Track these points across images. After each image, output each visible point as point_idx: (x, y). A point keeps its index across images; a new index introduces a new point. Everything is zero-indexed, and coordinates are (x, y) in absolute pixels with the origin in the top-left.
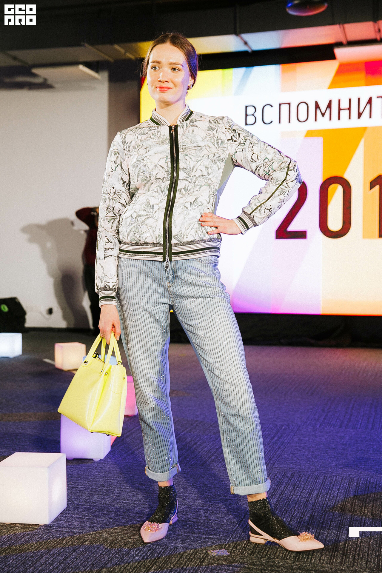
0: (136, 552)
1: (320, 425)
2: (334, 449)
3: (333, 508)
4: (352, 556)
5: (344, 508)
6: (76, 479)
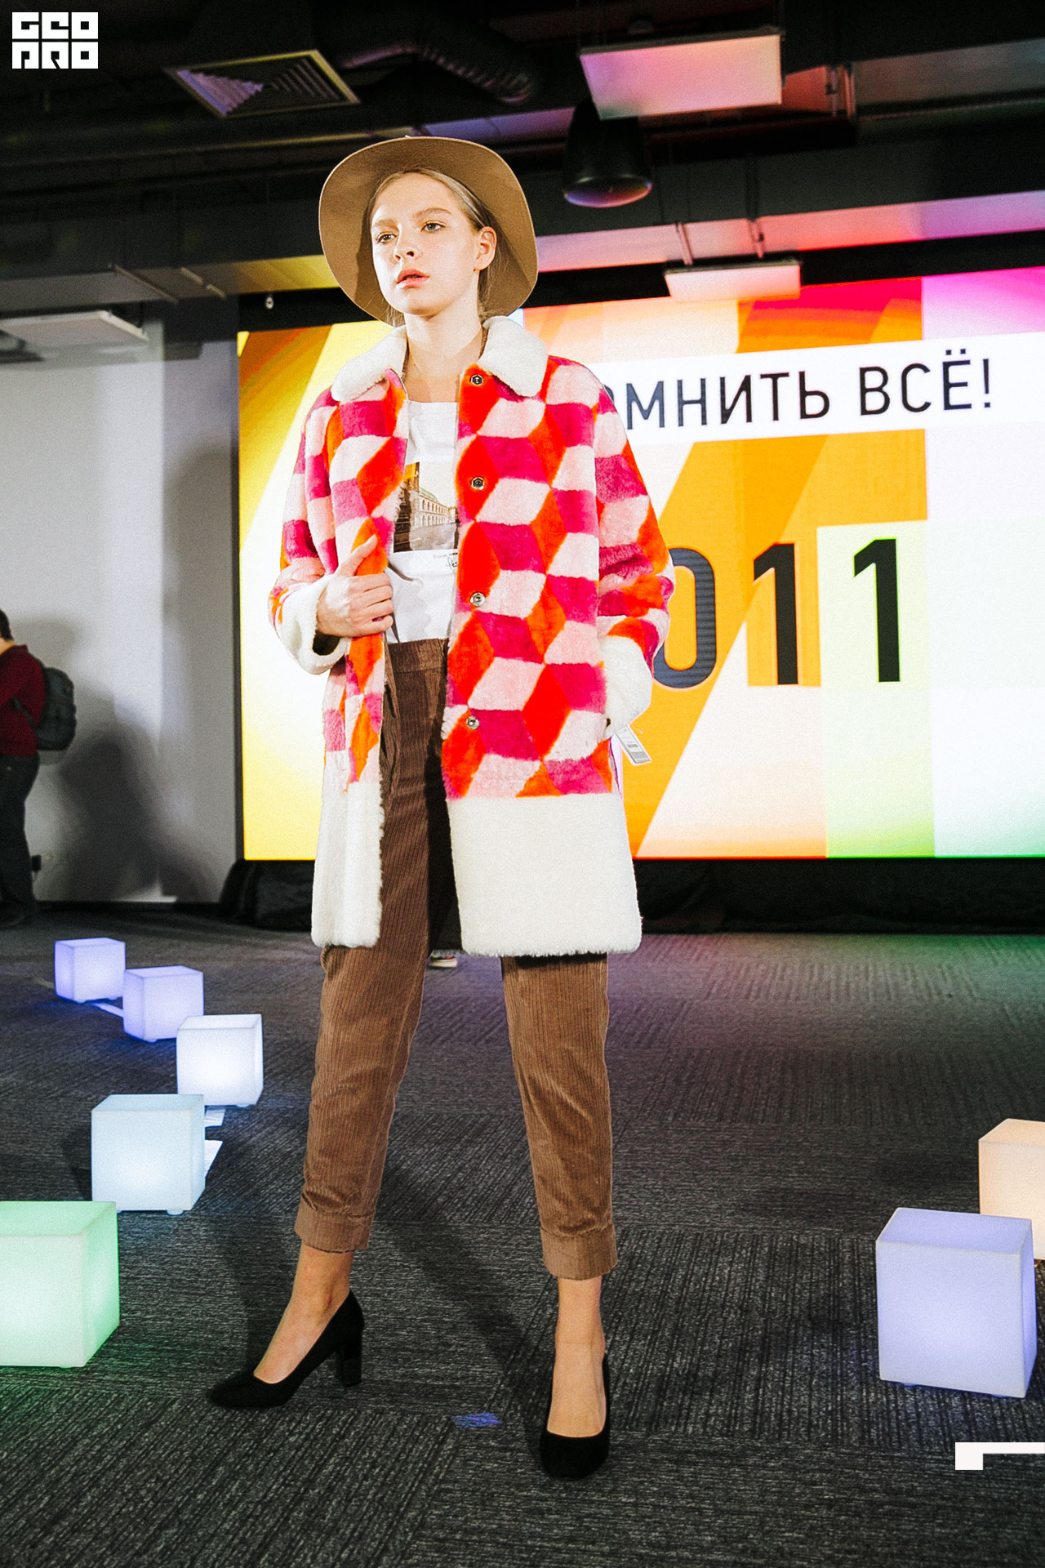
0: (288, 1426)
1: (676, 1116)
2: (712, 1170)
3: (723, 1306)
4: (775, 1416)
5: (747, 1306)
6: (132, 1259)
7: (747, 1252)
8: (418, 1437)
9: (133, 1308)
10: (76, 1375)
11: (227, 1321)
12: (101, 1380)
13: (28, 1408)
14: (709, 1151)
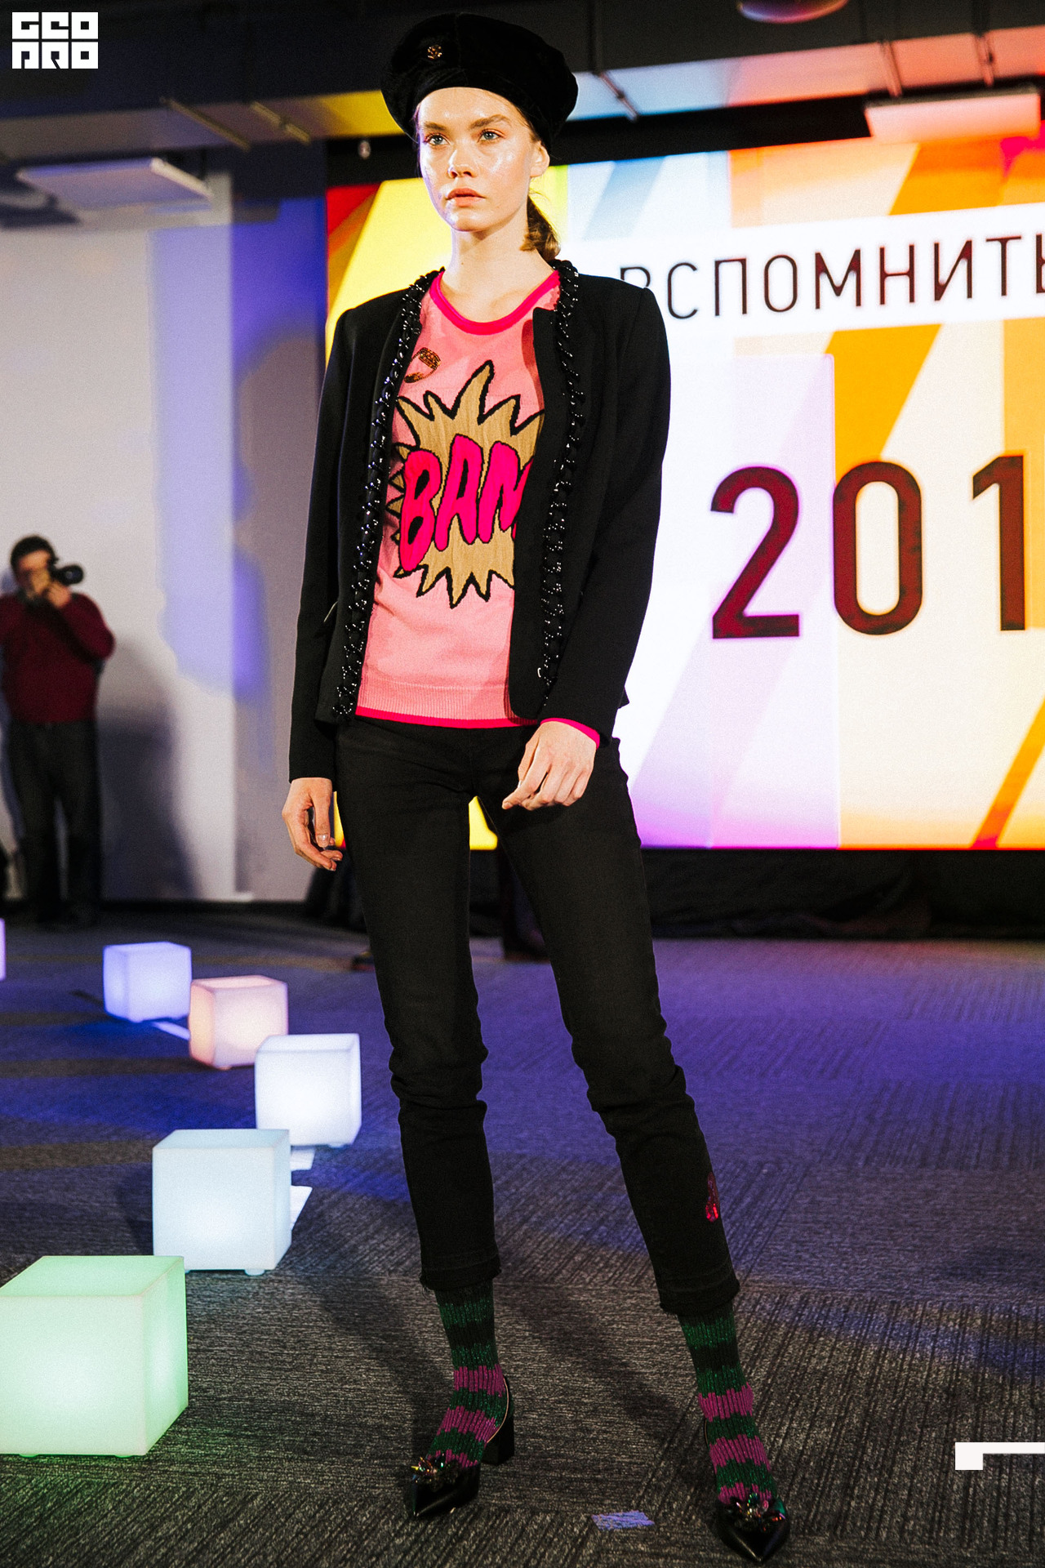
2: (911, 1225)
5: (954, 1389)
6: (203, 1327)
7: (955, 1324)
8: (552, 1540)
9: (205, 1385)
10: (135, 1465)
11: (319, 1400)
12: (167, 1471)
13: (78, 1504)
14: (909, 1203)
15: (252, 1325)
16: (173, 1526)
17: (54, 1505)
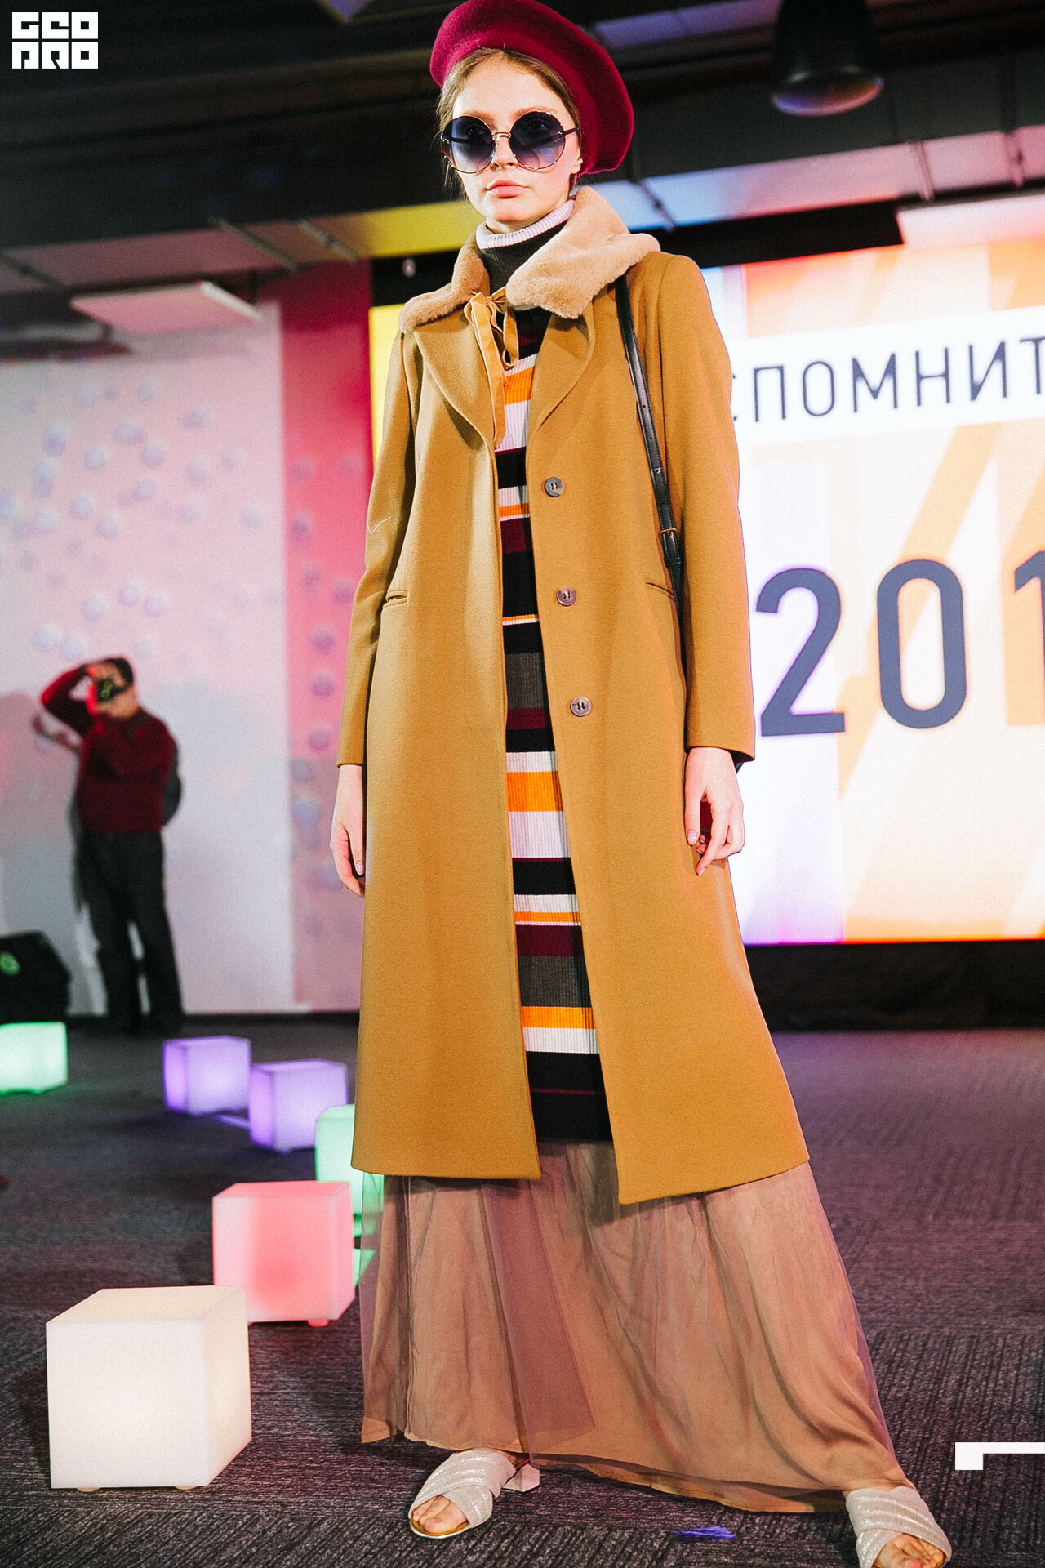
1: (937, 1215)
2: (987, 1269)
3: (1011, 1412)
6: (266, 1373)
7: (1038, 1354)
8: (631, 1554)
9: (268, 1424)
10: (198, 1497)
12: (231, 1501)
13: (139, 1533)
14: (982, 1251)
15: (316, 1370)
16: (238, 1550)
17: (114, 1535)
